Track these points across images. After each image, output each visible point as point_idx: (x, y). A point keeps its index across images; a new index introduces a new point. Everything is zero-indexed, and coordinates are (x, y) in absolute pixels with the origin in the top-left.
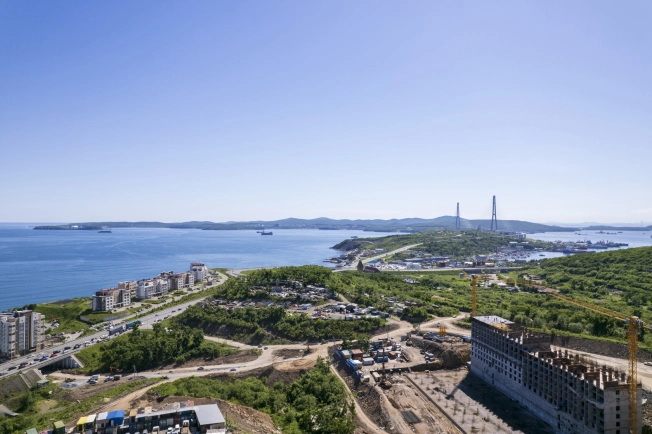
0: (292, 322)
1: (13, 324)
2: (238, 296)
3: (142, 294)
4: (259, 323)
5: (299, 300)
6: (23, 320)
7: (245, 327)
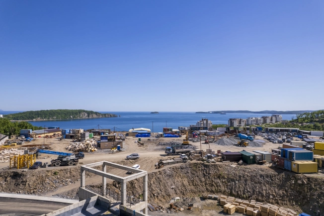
1: (202, 123)
3: (250, 123)
6: (205, 121)
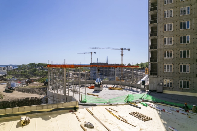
0: (39, 72)
2: (22, 69)
4: (28, 73)
5: (43, 69)
7: (23, 74)
